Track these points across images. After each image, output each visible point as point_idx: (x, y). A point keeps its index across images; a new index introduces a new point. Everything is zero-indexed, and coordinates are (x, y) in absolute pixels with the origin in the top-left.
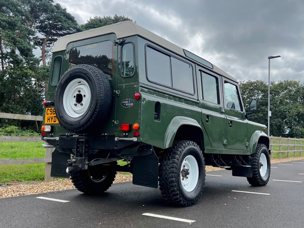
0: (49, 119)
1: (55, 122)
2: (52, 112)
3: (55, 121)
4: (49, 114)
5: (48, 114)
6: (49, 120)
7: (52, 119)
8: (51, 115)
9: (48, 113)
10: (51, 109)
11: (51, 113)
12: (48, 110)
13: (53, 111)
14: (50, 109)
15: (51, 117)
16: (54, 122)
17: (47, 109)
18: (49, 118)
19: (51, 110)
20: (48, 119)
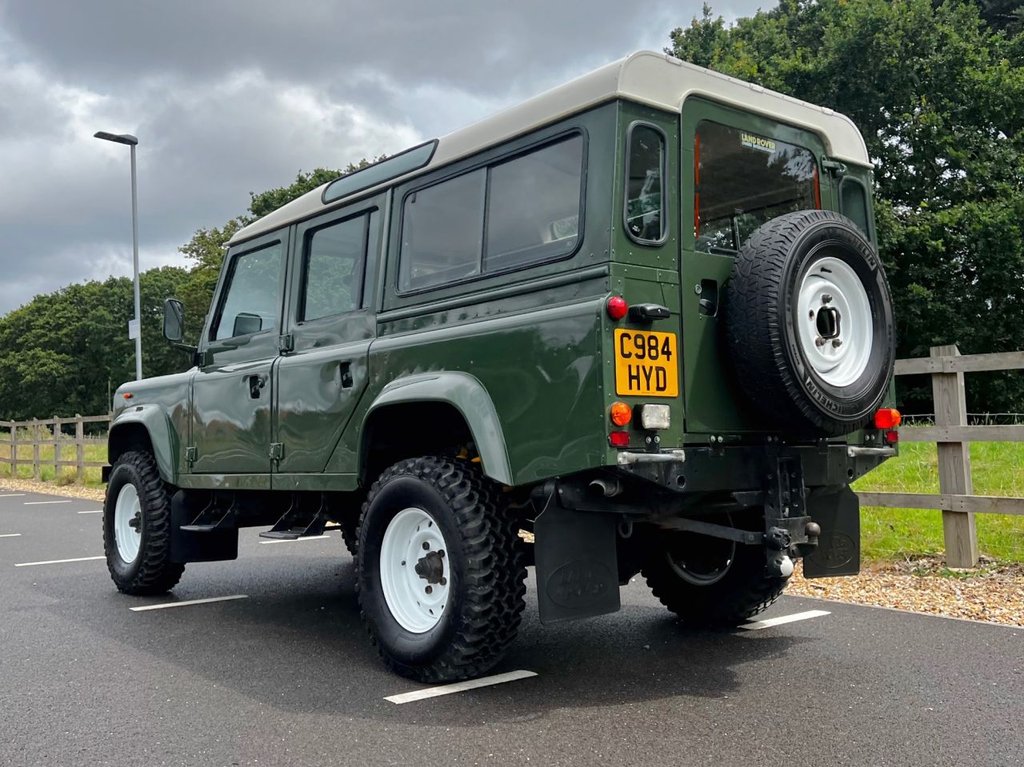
0: (637, 377)
1: (663, 389)
2: (643, 347)
3: (661, 385)
4: (633, 356)
5: (628, 356)
6: (634, 382)
7: (648, 378)
8: (640, 362)
9: (626, 352)
10: (637, 337)
11: (640, 352)
12: (625, 339)
13: (651, 348)
14: (633, 333)
15: (644, 368)
16: (659, 389)
17: (618, 332)
18: (634, 373)
19: (640, 342)
20: (631, 377)
